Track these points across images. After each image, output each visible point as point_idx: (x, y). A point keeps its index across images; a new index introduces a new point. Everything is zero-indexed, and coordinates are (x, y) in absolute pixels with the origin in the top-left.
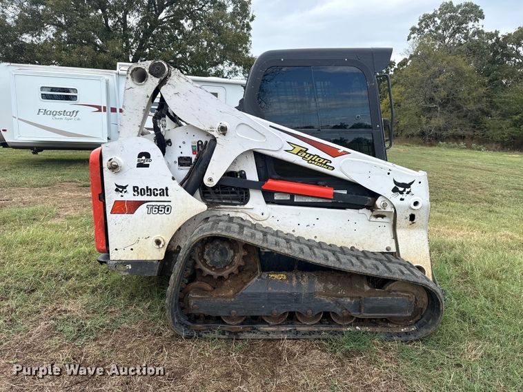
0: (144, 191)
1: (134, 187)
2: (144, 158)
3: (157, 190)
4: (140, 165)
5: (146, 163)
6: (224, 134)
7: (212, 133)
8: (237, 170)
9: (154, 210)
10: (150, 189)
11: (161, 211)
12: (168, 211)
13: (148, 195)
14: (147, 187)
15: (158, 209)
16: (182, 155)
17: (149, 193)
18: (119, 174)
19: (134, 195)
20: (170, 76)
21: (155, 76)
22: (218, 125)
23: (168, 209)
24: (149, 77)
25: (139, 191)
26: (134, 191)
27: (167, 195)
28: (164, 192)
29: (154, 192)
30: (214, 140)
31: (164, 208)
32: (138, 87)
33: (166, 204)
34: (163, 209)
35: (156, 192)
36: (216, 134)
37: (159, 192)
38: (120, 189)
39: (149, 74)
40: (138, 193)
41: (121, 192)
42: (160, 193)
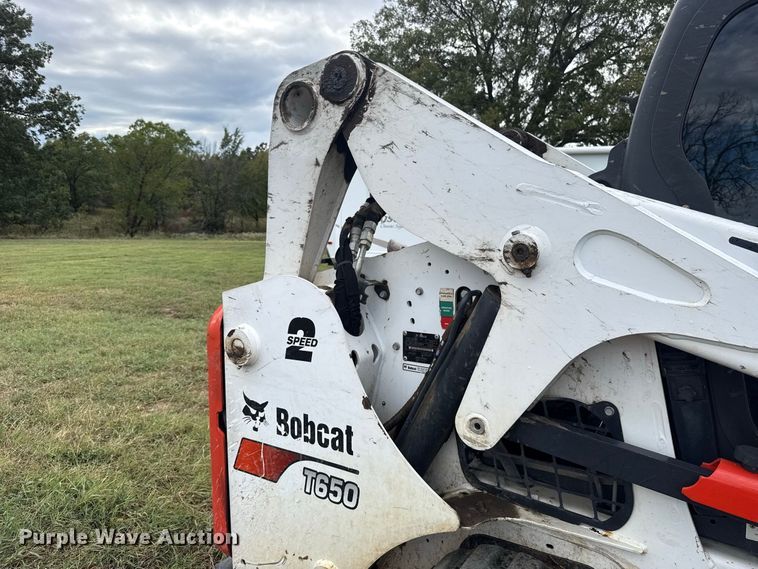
0: (299, 426)
1: (280, 411)
2: (300, 334)
3: (327, 431)
4: (294, 353)
5: (306, 349)
6: (528, 273)
7: (486, 266)
8: (587, 396)
9: (319, 485)
10: (312, 424)
11: (335, 493)
12: (350, 499)
13: (306, 439)
14: (306, 417)
15: (328, 486)
16: (414, 329)
17: (309, 435)
18: (251, 370)
19: (279, 433)
20: (372, 94)
21: (334, 102)
22: (502, 241)
23: (351, 493)
24: (321, 107)
25: (289, 422)
26: (280, 421)
27: (350, 452)
28: (343, 439)
29: (320, 434)
30: (495, 290)
31: (342, 488)
32: (296, 139)
33: (347, 476)
34: (339, 490)
35: (324, 436)
36: (499, 271)
37: (330, 436)
38: (254, 409)
39: (321, 99)
40: (286, 429)
41: (254, 417)
42: (334, 440)
